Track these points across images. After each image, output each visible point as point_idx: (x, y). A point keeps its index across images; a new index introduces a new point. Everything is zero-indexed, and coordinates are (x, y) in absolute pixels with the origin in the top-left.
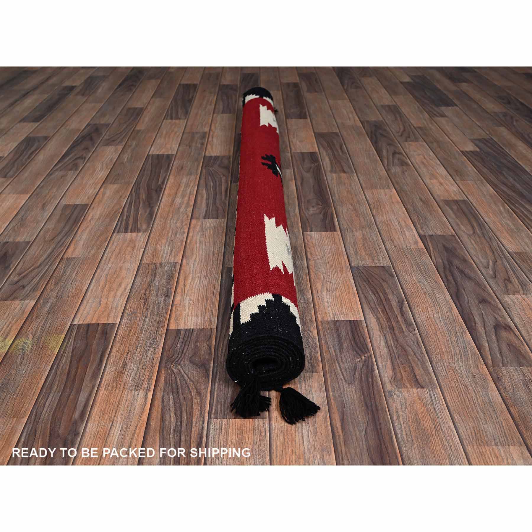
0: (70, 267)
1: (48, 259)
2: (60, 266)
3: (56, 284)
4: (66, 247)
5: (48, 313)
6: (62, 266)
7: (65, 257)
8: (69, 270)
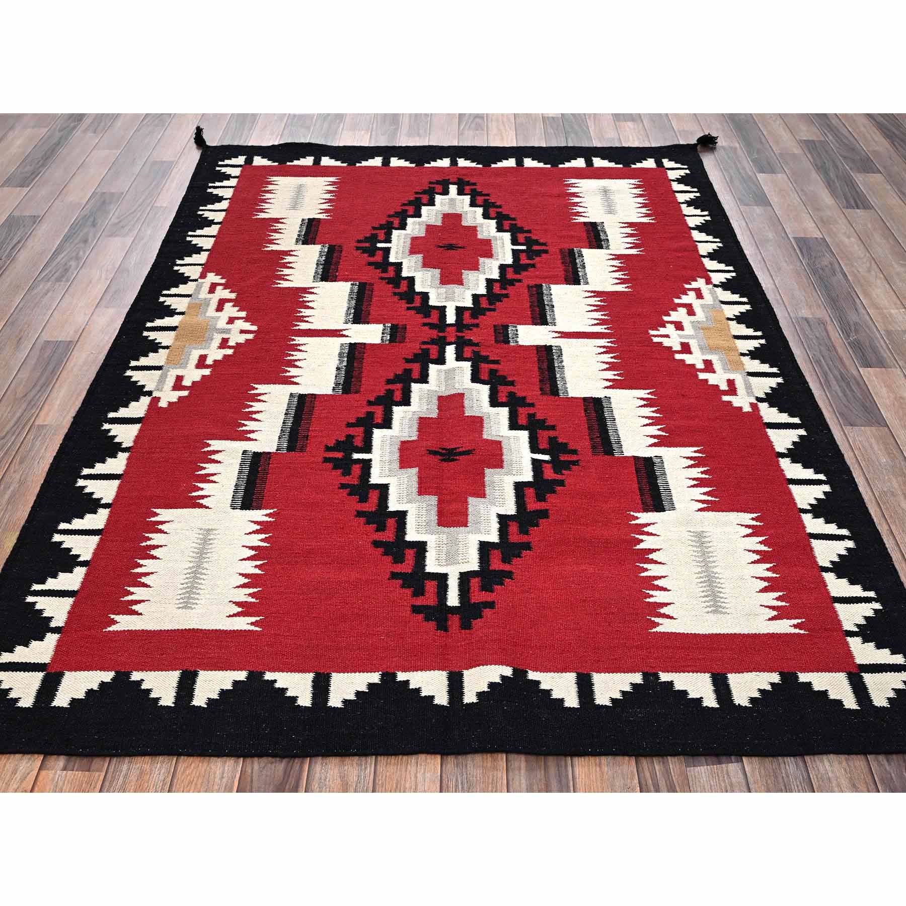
0: (40, 438)
1: (16, 426)
2: (28, 437)
3: (21, 462)
4: (39, 408)
5: (8, 503)
6: (31, 436)
7: (37, 423)
8: (38, 443)
